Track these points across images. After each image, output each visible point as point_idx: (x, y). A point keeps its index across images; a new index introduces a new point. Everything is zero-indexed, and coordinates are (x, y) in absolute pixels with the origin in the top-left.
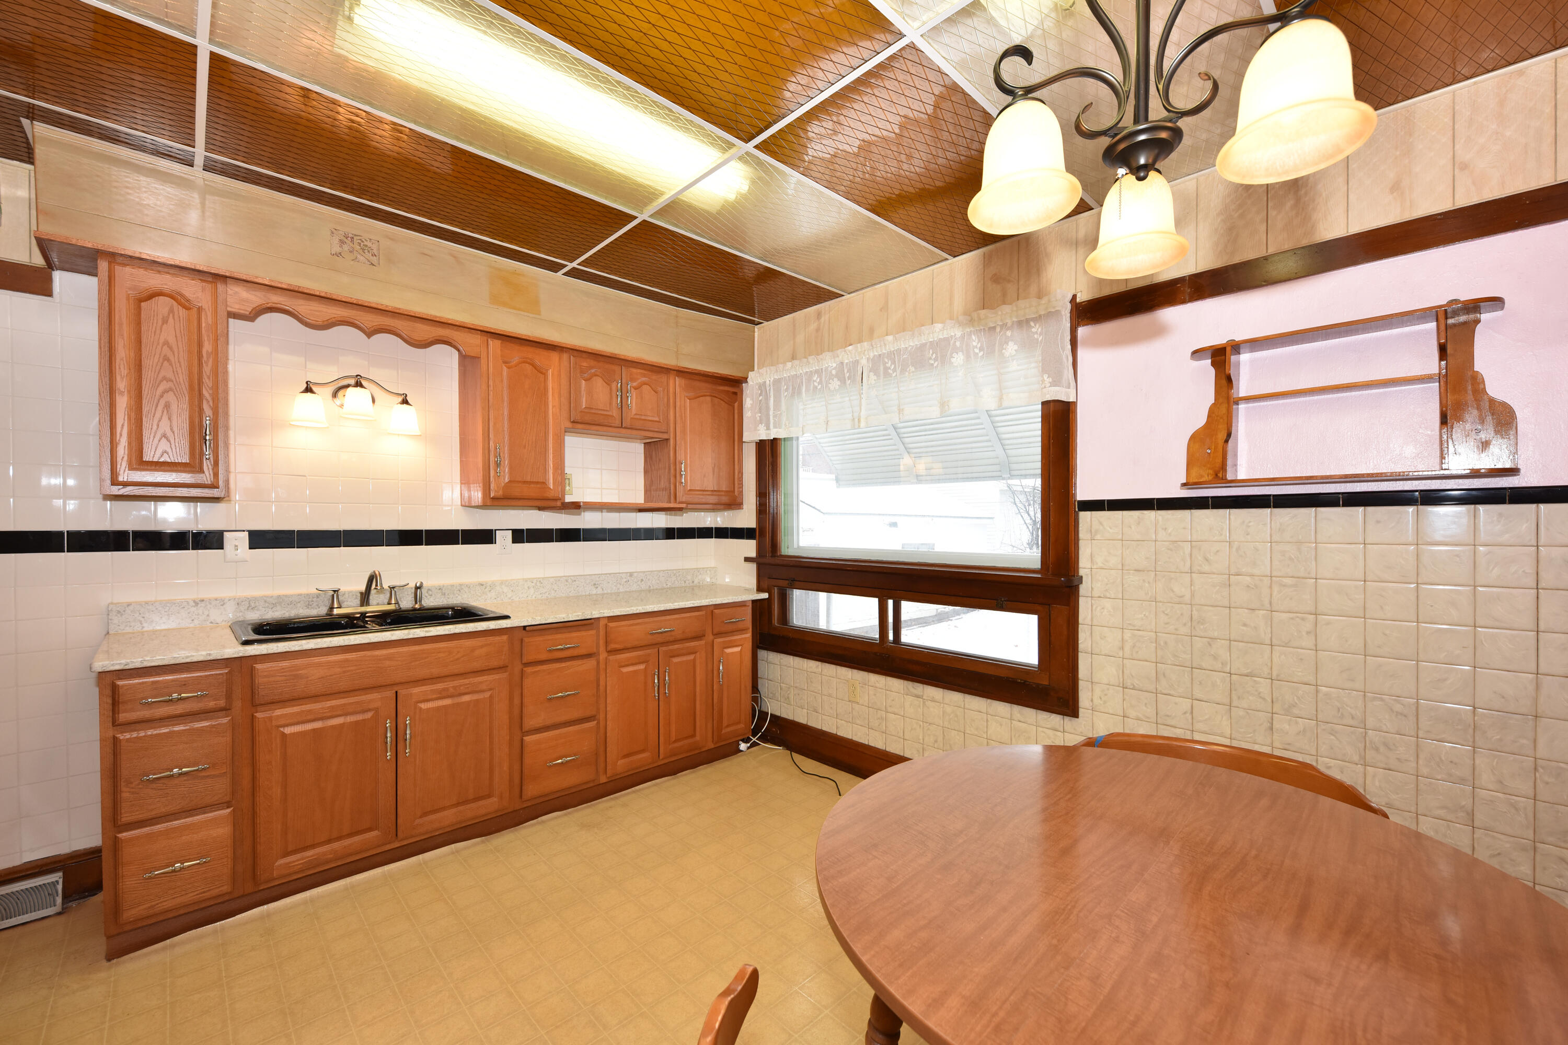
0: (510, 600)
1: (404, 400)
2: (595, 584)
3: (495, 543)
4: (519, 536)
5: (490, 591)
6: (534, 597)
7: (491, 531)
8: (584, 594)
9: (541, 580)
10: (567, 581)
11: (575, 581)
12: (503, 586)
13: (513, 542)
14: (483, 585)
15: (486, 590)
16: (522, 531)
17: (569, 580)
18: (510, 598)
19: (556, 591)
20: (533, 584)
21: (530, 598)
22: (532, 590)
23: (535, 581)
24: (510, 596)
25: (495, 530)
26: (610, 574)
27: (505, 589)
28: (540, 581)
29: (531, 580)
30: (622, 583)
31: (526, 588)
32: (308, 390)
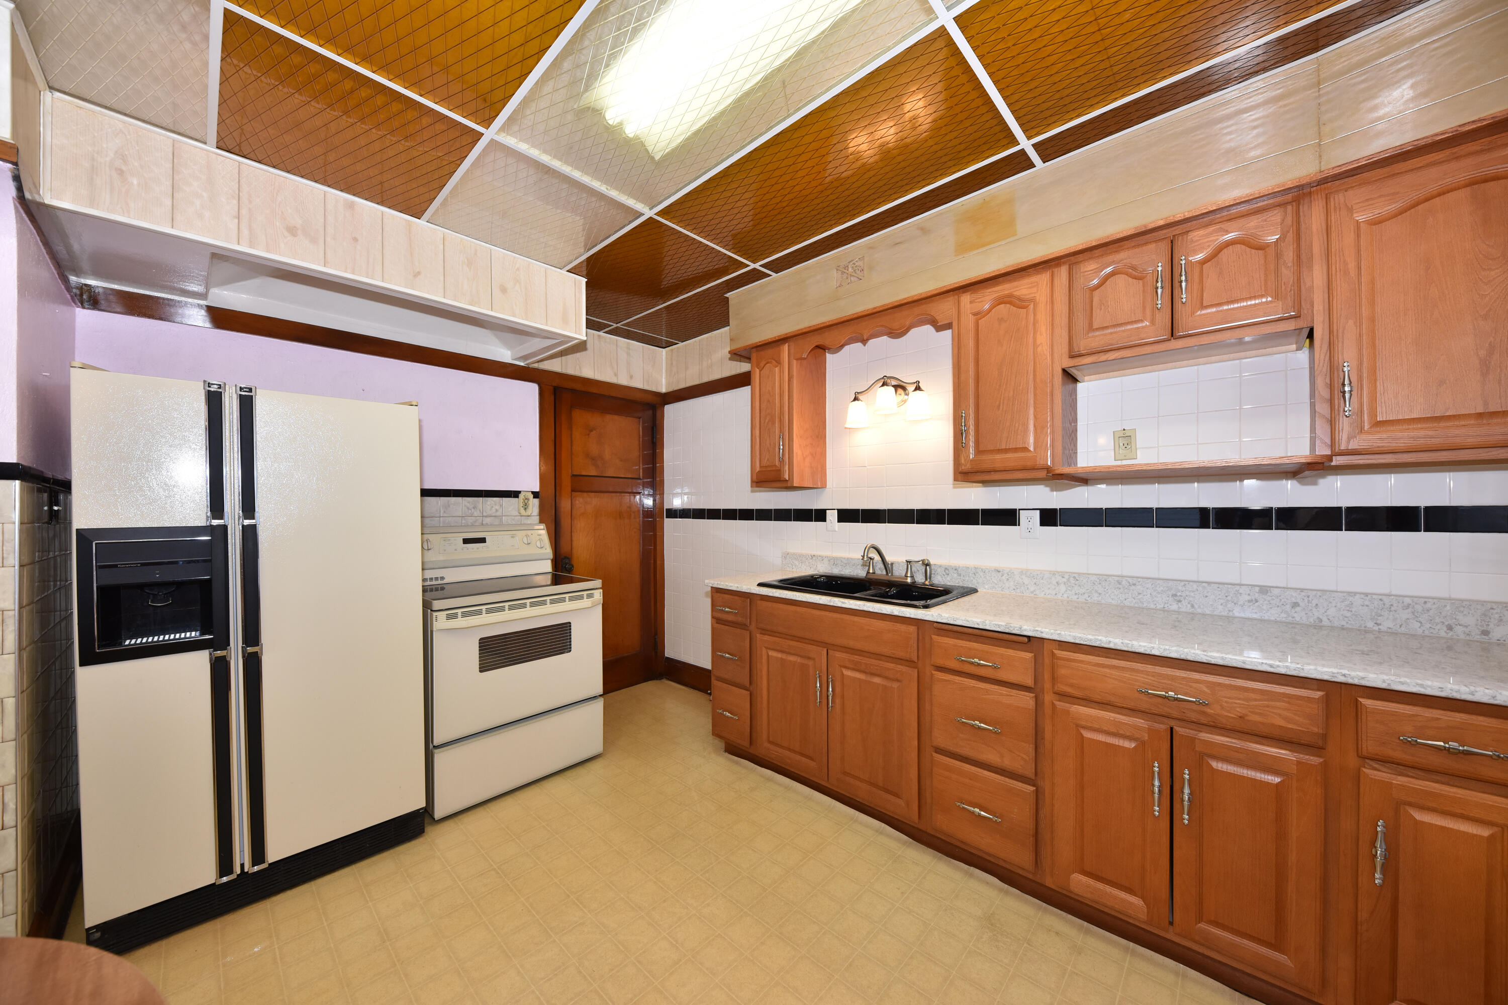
0: (1032, 595)
1: (916, 387)
2: (1174, 595)
3: (1019, 525)
4: (1049, 517)
5: (1008, 579)
6: (1065, 596)
7: (1016, 510)
8: (1152, 606)
9: (1076, 575)
10: (1120, 583)
11: (1134, 585)
12: (1023, 577)
13: (1041, 525)
14: (999, 572)
15: (1004, 577)
16: (1054, 511)
17: (1124, 583)
18: (1032, 592)
19: (1100, 594)
20: (1064, 580)
21: (1060, 598)
22: (1063, 588)
23: (1067, 576)
24: (1032, 589)
25: (1019, 510)
26: (1209, 583)
27: (1026, 581)
28: (1074, 577)
29: (1062, 574)
30: (1241, 603)
31: (1054, 583)
32: (856, 399)
